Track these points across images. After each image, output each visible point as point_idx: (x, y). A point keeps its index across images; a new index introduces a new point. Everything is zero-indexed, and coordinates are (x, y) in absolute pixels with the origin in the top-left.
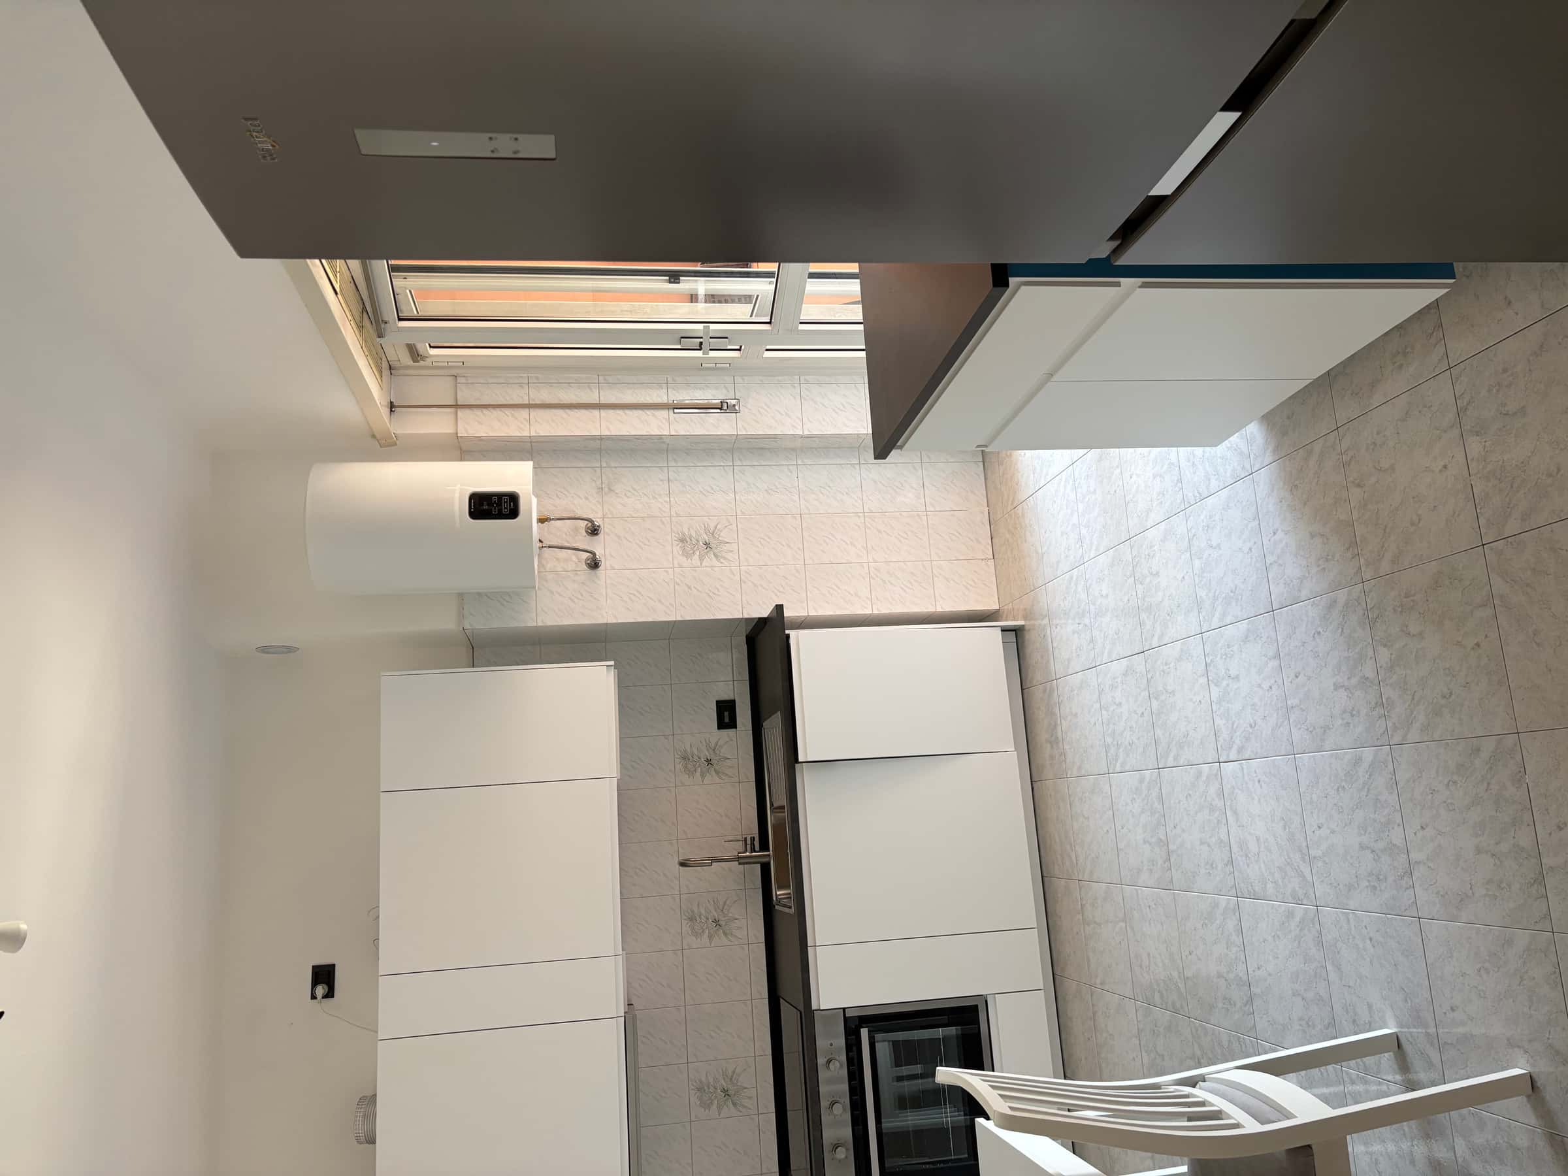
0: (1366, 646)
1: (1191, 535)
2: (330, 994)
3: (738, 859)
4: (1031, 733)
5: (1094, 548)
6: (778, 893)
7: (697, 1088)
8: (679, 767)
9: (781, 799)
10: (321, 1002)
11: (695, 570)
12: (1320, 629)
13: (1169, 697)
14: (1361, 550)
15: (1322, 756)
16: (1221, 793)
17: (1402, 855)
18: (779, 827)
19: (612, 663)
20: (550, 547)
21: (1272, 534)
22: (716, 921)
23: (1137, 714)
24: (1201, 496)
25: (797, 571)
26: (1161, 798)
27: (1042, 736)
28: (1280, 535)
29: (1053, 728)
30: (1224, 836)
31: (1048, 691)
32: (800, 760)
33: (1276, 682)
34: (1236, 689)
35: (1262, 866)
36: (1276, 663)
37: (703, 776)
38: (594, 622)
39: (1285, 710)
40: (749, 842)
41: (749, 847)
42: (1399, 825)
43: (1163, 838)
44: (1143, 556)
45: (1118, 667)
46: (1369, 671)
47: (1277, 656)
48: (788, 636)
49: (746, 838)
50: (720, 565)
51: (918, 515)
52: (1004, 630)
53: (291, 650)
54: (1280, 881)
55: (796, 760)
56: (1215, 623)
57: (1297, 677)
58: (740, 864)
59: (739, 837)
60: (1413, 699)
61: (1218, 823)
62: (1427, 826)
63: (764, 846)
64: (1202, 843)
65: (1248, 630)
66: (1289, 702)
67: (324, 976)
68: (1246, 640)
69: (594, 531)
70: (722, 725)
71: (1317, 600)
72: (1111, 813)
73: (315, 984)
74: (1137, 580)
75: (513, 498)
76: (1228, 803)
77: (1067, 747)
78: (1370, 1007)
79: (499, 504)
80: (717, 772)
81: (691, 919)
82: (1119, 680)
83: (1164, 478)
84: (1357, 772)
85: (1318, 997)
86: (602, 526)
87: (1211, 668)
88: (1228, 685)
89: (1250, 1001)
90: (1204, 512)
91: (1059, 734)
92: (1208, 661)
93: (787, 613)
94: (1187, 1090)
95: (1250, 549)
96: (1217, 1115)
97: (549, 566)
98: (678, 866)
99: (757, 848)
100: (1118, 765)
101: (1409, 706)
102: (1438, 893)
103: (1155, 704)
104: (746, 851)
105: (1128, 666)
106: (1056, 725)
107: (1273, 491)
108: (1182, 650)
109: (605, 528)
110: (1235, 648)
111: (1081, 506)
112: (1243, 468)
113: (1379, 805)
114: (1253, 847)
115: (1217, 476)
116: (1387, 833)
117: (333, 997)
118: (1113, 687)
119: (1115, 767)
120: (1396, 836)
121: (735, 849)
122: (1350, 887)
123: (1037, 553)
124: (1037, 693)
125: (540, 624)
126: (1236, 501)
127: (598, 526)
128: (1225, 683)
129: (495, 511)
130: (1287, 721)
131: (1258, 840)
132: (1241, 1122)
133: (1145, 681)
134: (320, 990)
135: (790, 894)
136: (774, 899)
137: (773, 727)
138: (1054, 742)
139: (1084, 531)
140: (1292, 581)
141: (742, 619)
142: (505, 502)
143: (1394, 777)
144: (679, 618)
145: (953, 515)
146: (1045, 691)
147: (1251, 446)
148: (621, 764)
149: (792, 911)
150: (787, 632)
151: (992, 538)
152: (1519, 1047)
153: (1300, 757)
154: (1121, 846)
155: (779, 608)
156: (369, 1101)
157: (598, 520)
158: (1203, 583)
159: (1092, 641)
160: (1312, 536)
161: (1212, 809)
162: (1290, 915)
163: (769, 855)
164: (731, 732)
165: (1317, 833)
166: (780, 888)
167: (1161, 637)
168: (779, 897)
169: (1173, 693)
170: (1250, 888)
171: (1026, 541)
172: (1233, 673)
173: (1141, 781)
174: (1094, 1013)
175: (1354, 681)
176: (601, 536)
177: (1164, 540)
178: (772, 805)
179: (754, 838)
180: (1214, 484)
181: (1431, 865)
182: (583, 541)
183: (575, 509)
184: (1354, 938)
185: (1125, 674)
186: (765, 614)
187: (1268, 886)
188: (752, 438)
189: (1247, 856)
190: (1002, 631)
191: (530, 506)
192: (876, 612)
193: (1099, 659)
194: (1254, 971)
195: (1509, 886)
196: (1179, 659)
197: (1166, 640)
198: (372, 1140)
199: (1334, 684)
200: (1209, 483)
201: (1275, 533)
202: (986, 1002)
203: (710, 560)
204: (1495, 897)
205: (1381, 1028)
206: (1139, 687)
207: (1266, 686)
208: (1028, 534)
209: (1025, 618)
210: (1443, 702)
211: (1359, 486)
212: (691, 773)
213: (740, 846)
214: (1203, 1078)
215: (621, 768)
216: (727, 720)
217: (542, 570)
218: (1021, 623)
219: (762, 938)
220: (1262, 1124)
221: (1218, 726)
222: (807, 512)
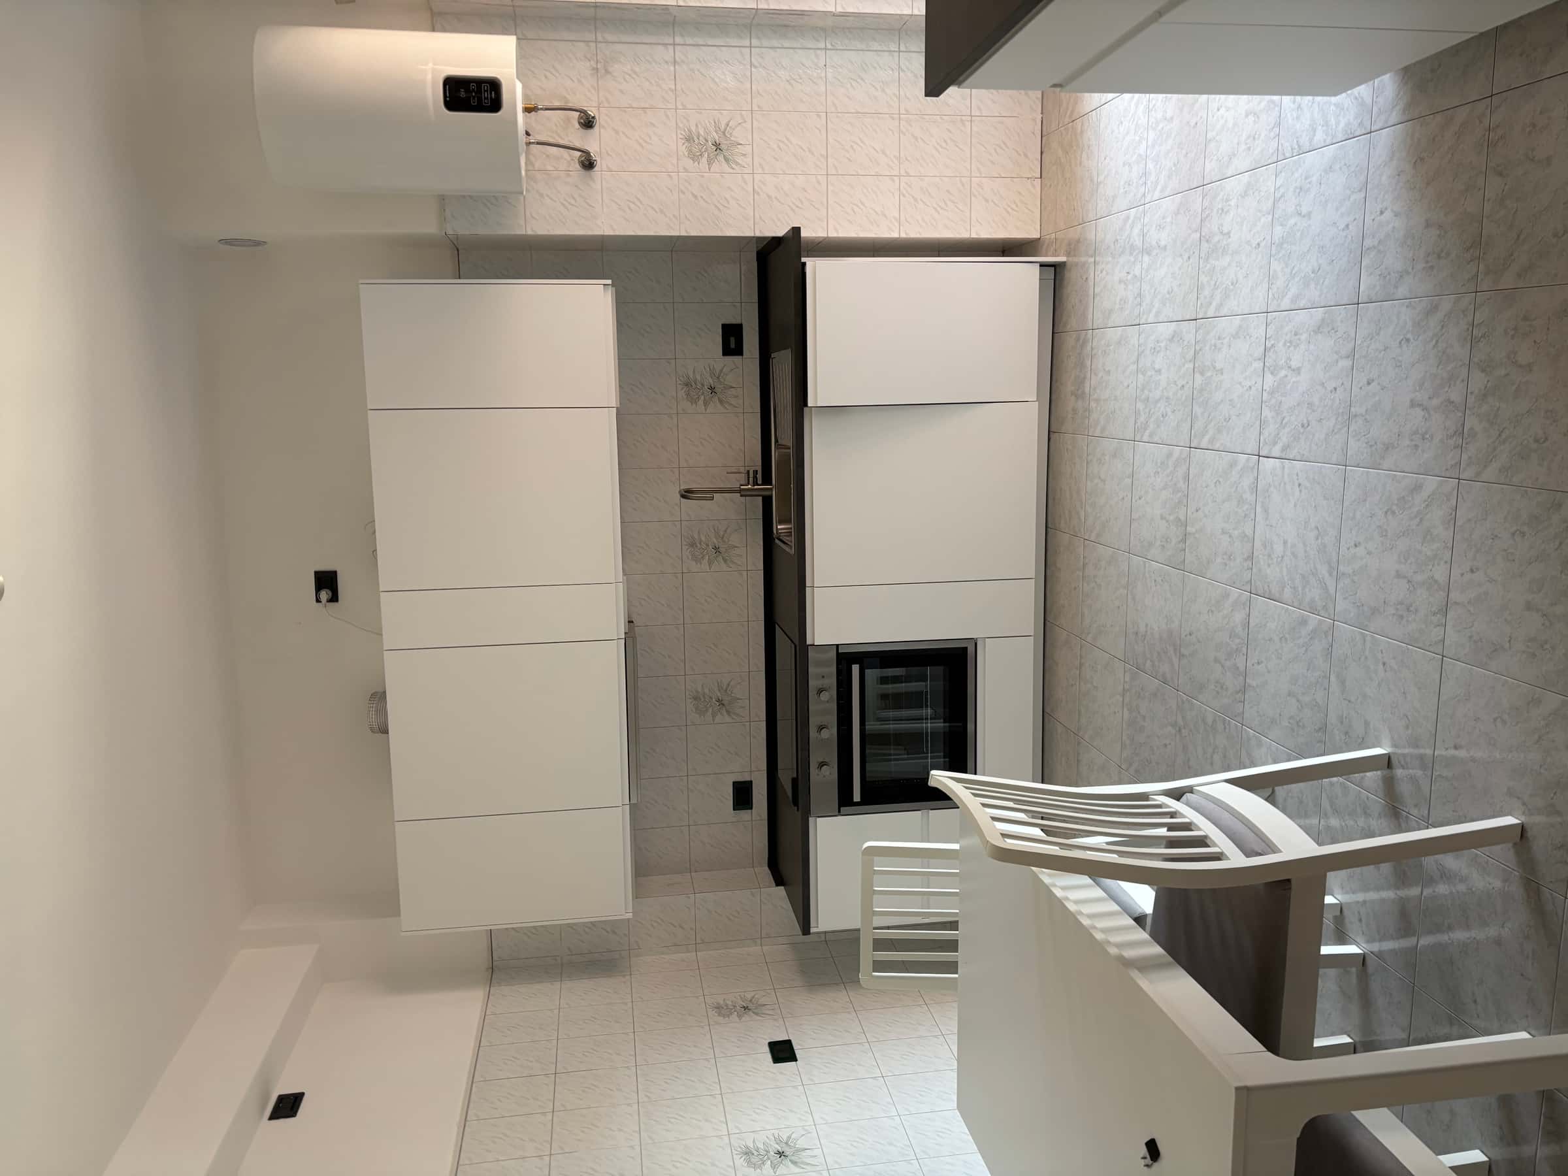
0: (1461, 366)
1: (1278, 195)
2: (334, 598)
3: (740, 491)
4: (1056, 381)
5: (1159, 188)
6: (779, 527)
7: (693, 698)
8: (682, 394)
9: (787, 439)
10: (325, 606)
11: (703, 176)
12: (1409, 336)
13: (1216, 375)
14: (1484, 254)
15: (1378, 474)
16: (1255, 488)
17: (1441, 593)
18: (783, 462)
19: (609, 282)
20: (538, 143)
21: (1378, 213)
22: (716, 549)
23: (1177, 385)
24: (1300, 149)
25: (819, 182)
26: (1187, 478)
27: (1068, 385)
28: (1388, 214)
29: (1080, 382)
30: (1249, 532)
31: (1081, 341)
32: (809, 405)
33: (1343, 384)
34: (1294, 382)
35: (1285, 570)
36: (1347, 363)
37: (706, 404)
38: (590, 233)
39: (1346, 417)
40: (751, 475)
41: (751, 479)
42: (1446, 562)
43: (1183, 518)
44: (1215, 210)
45: (1166, 330)
46: (1456, 395)
47: (1352, 355)
48: (804, 264)
49: (748, 472)
50: (732, 171)
51: (962, 120)
52: (1042, 265)
53: (258, 243)
54: (1300, 589)
55: (806, 404)
56: (1286, 303)
57: (1369, 383)
58: (741, 496)
59: (742, 469)
60: (1500, 435)
61: (1245, 517)
62: (1478, 569)
63: (767, 479)
64: (1224, 532)
65: (1323, 320)
66: (1353, 409)
67: (327, 582)
68: (1318, 330)
69: (588, 123)
70: (727, 351)
71: (1415, 302)
72: (1130, 481)
73: (318, 589)
74: (1204, 237)
75: (494, 86)
76: (1260, 499)
77: (1093, 404)
78: (1367, 724)
79: (479, 91)
80: (721, 401)
81: (692, 545)
82: (1163, 345)
83: (1258, 117)
84: (1413, 498)
85: (1314, 703)
86: (597, 117)
87: (1270, 354)
88: (1286, 376)
89: (1244, 689)
90: (1300, 171)
91: (1087, 390)
92: (1269, 345)
93: (804, 234)
94: (1174, 805)
95: (1347, 226)
96: (1202, 842)
97: (537, 165)
98: (679, 496)
99: (760, 482)
100: (1147, 433)
101: (1494, 442)
102: (1471, 637)
103: (1199, 379)
104: (749, 484)
105: (1175, 331)
106: (1085, 378)
107: (1391, 159)
108: (1240, 327)
109: (601, 120)
110: (1304, 337)
111: (1152, 135)
112: (1361, 124)
113: (1429, 537)
114: (1279, 549)
115: (1324, 128)
116: (1430, 567)
117: (337, 600)
118: (1155, 351)
119: (1142, 436)
120: (1440, 573)
121: (735, 481)
122: (1375, 611)
123: (1092, 180)
124: (1069, 341)
125: (530, 232)
126: (1343, 163)
127: (593, 118)
128: (1283, 373)
129: (474, 102)
130: (1346, 429)
131: (1285, 542)
132: (1226, 852)
133: (1192, 352)
134: (324, 595)
135: (791, 528)
136: (775, 532)
137: (782, 361)
138: (1079, 395)
139: (1150, 165)
140: (1389, 274)
141: (754, 237)
142: (485, 91)
143: (1454, 513)
144: (684, 234)
145: (1002, 123)
146: (1078, 339)
147: (1377, 97)
148: (620, 386)
149: (792, 552)
150: (803, 260)
151: (1042, 153)
152: (1518, 798)
153: (1351, 470)
154: (1135, 516)
155: (796, 231)
156: (379, 698)
157: (592, 109)
158: (1281, 255)
159: (1140, 295)
160: (1428, 225)
161: (1241, 501)
162: (1304, 622)
163: (771, 489)
164: (736, 359)
165: (1353, 550)
166: (781, 522)
167: (1220, 305)
168: (780, 531)
169: (1221, 371)
170: (1266, 588)
171: (1080, 164)
172: (1294, 364)
173: (1170, 455)
174: (1081, 665)
175: (1435, 402)
176: (596, 128)
177: (1245, 194)
178: (776, 441)
179: (757, 471)
180: (1319, 136)
181: (1472, 609)
182: (576, 136)
183: (568, 96)
184: (1366, 658)
185: (1171, 340)
186: (780, 232)
187: (1286, 589)
188: (773, 14)
189: (1269, 556)
190: (1041, 266)
191: (514, 93)
192: (903, 235)
193: (1145, 317)
194: (1253, 665)
195: (1553, 648)
196: (1236, 336)
197: (1224, 311)
198: (385, 731)
199: (1412, 401)
200: (1314, 135)
201: (1382, 213)
202: (976, 644)
203: (720, 165)
204: (1534, 655)
205: (1374, 746)
206: (1184, 358)
207: (1330, 385)
208: (1084, 155)
209: (1068, 254)
210: (1534, 446)
211: (1500, 174)
212: (694, 401)
213: (742, 478)
214: (1190, 789)
215: (620, 392)
216: (733, 346)
217: (530, 168)
218: (1061, 259)
219: (761, 566)
220: (1247, 857)
221: (1266, 417)
222: (833, 109)
